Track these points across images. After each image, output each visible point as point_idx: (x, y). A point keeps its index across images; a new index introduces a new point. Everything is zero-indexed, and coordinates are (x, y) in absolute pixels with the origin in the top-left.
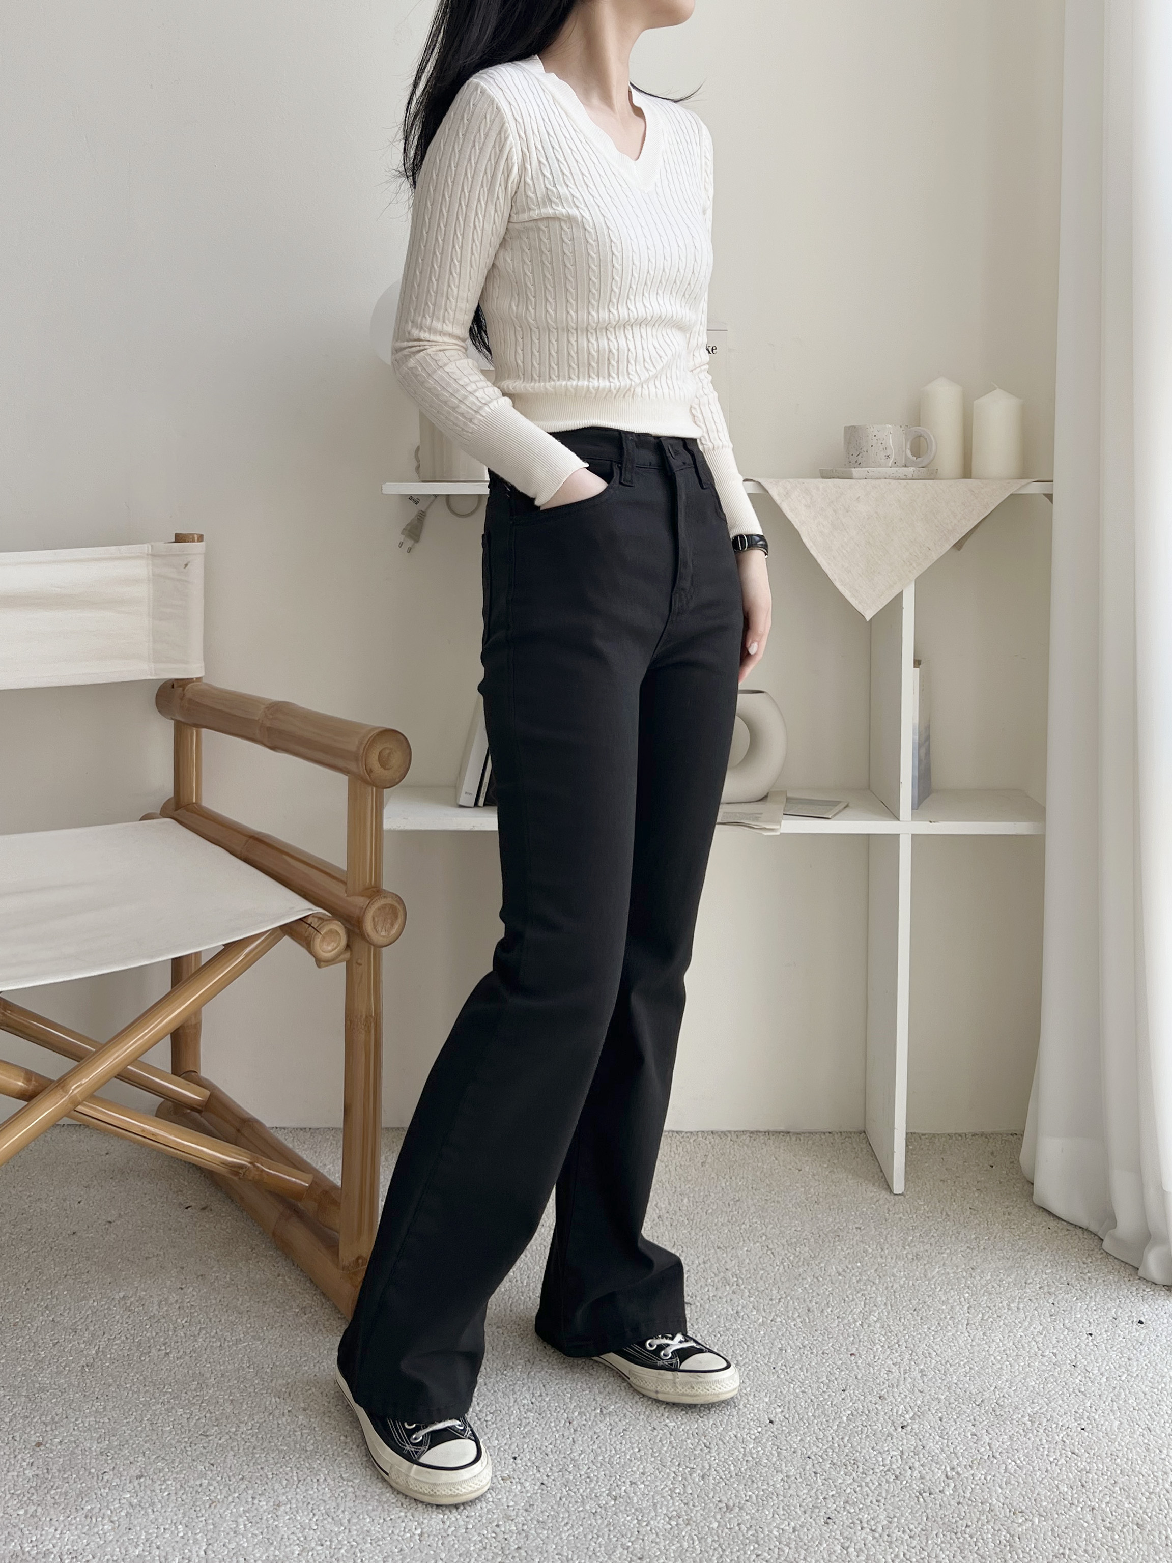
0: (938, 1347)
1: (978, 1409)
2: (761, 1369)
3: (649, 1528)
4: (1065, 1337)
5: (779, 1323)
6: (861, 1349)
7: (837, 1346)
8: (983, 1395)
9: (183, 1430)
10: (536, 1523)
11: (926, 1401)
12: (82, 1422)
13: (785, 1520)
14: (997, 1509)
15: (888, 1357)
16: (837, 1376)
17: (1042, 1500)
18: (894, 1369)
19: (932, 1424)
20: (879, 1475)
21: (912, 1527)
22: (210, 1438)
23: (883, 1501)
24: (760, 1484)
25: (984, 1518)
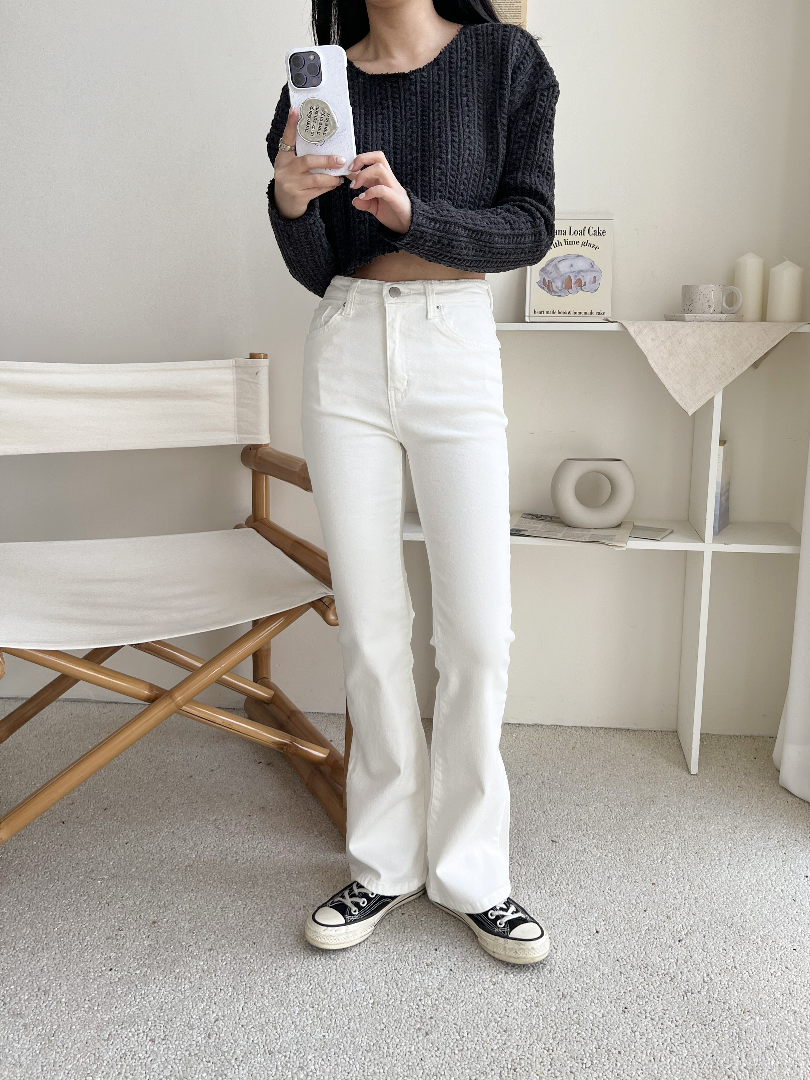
3: (513, 1008)
4: (790, 878)
10: (443, 999)
13: (597, 1007)
14: (733, 1008)
17: (763, 1004)
20: (661, 977)
21: (678, 1018)
23: (661, 997)
24: (585, 979)
25: (724, 1014)
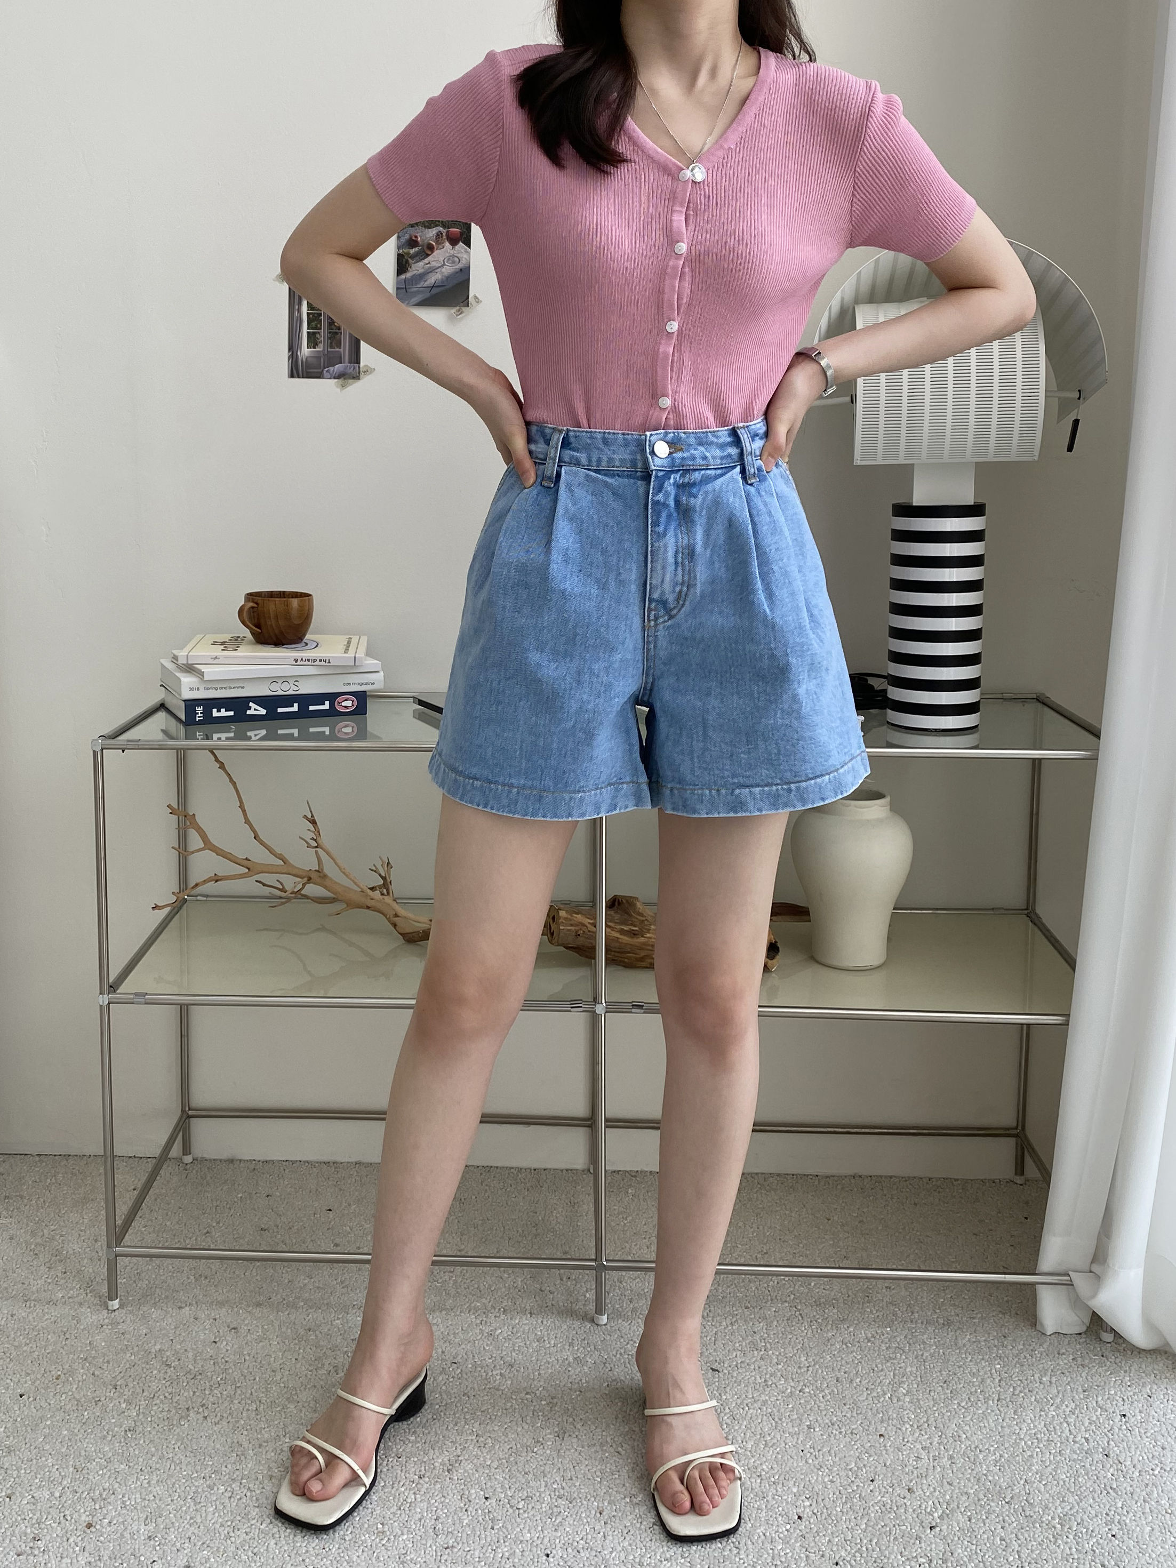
0: (967, 1428)
1: (1007, 1507)
2: (789, 1451)
5: (807, 1394)
6: (889, 1428)
7: (866, 1423)
8: (1012, 1490)
9: (225, 1511)
11: (955, 1496)
12: (129, 1499)
15: (917, 1439)
16: (866, 1463)
18: (923, 1454)
19: (961, 1526)
22: (253, 1522)
